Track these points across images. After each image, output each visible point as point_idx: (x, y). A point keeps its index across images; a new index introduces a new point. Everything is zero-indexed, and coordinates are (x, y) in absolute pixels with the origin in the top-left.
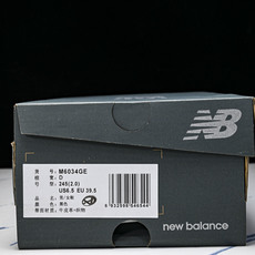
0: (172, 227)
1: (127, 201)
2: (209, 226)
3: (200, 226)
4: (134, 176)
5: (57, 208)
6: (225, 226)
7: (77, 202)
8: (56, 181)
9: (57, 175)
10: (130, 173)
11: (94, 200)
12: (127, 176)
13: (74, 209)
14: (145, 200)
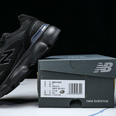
0: (89, 101)
1: (74, 92)
2: (102, 101)
3: (99, 101)
4: (77, 84)
5: (52, 94)
6: (107, 101)
7: (58, 92)
8: (52, 85)
9: (52, 83)
10: (76, 83)
11: (64, 92)
12: (75, 84)
13: (57, 95)
14: (81, 92)
